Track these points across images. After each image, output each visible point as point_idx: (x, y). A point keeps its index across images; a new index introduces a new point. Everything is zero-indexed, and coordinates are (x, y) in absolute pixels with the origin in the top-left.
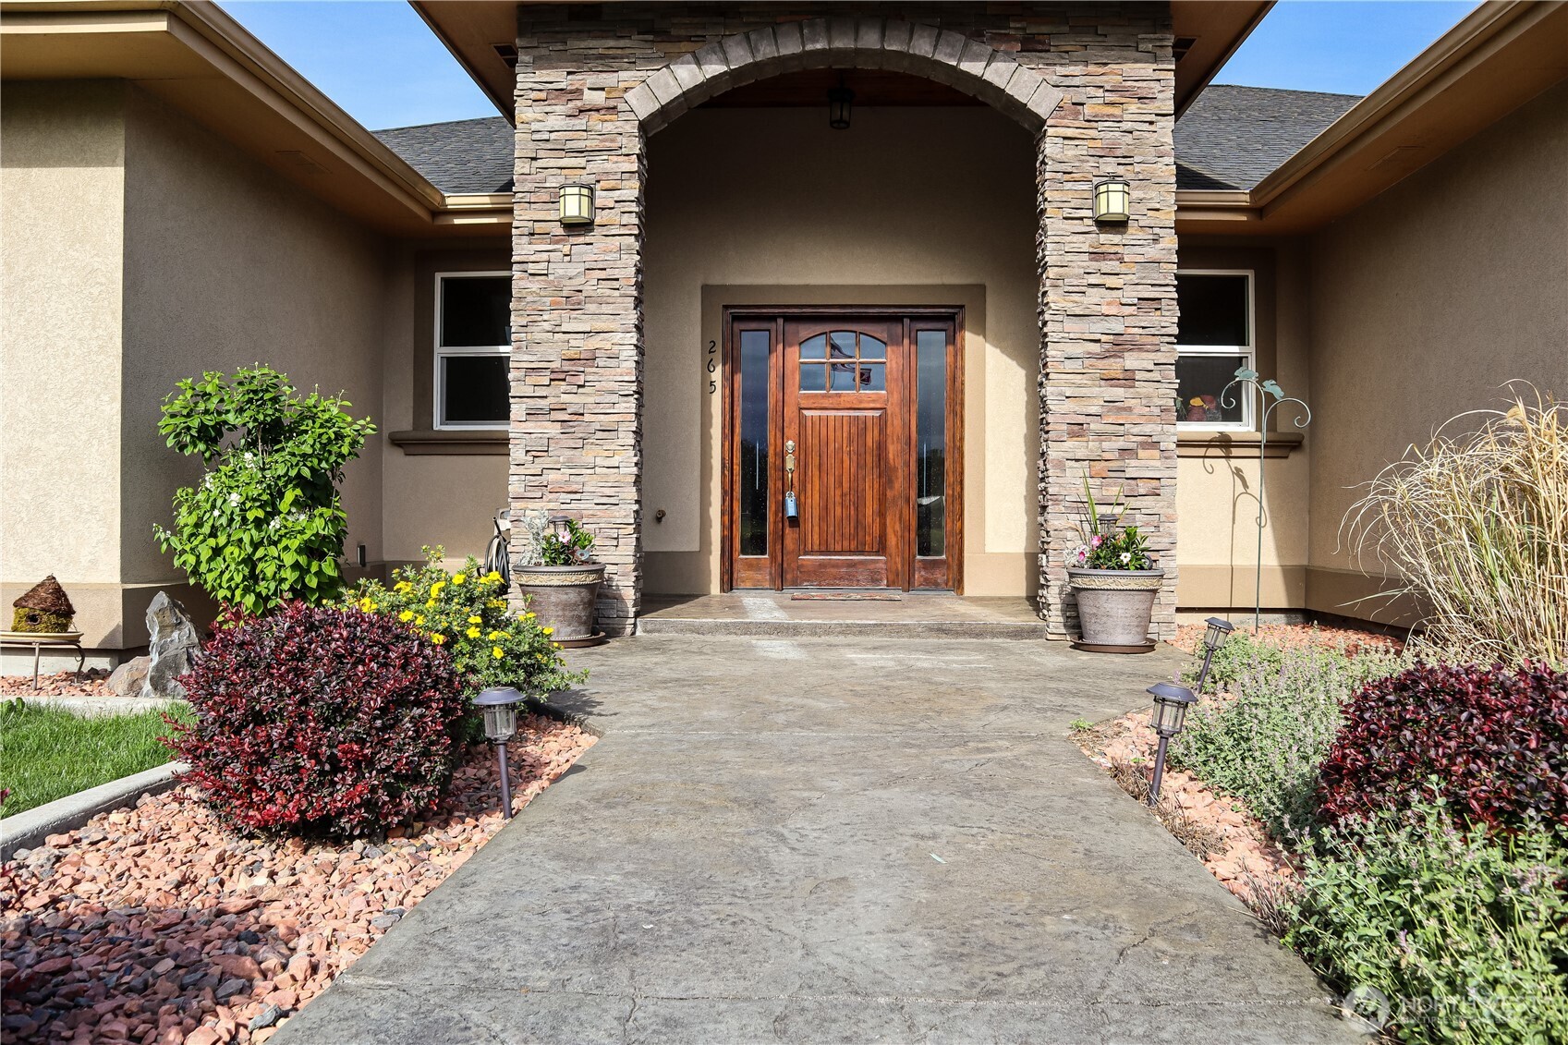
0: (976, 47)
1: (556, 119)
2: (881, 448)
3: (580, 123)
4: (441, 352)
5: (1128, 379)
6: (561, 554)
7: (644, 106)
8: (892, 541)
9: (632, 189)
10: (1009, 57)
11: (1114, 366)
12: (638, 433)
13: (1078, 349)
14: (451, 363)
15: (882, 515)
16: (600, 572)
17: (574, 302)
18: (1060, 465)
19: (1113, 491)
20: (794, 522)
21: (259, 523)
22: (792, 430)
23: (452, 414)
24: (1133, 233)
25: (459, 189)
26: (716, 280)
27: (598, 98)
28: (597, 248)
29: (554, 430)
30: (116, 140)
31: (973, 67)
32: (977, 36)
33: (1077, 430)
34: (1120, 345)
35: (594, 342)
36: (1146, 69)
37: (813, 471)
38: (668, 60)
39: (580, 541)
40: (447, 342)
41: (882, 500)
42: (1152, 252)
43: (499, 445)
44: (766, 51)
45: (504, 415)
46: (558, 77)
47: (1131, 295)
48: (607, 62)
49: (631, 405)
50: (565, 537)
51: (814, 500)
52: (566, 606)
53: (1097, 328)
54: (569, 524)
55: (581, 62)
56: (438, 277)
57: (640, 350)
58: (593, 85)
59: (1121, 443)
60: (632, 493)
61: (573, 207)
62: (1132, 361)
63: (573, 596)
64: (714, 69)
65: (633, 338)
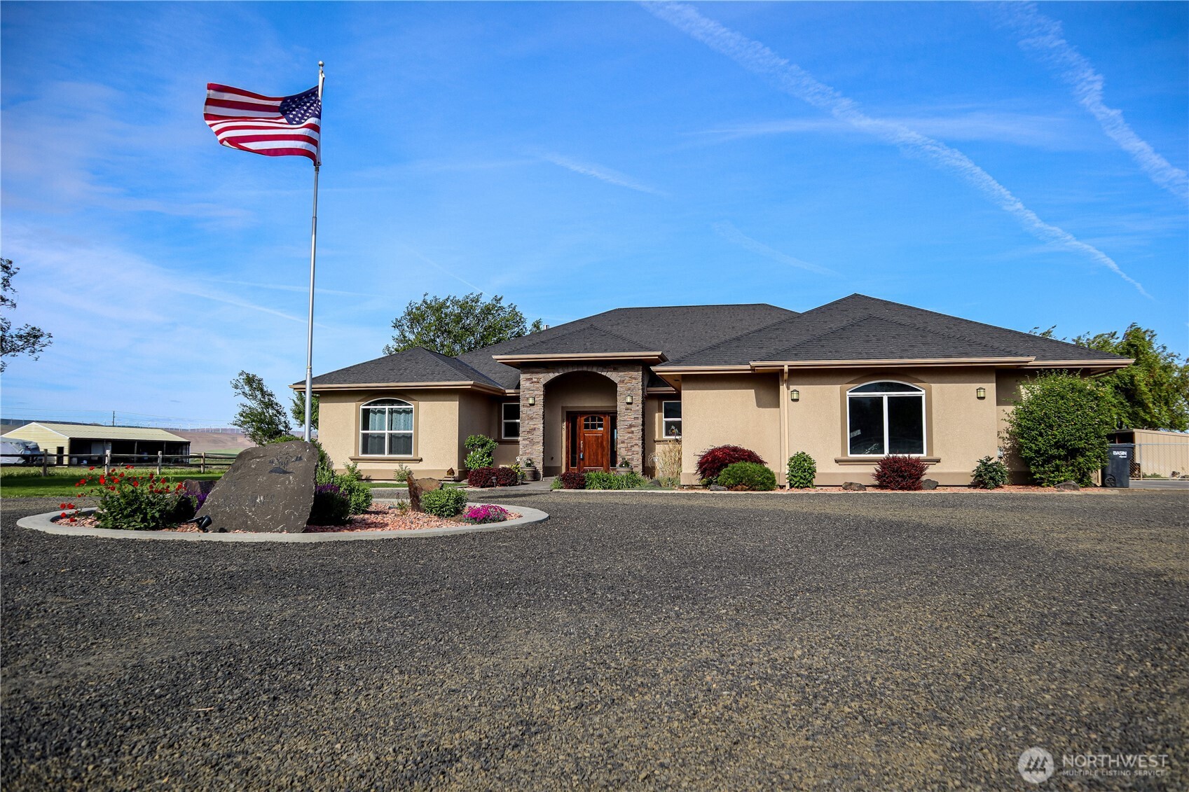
0: (604, 370)
1: (528, 384)
2: (602, 442)
3: (532, 385)
4: (503, 421)
5: (632, 432)
6: (528, 465)
7: (543, 381)
8: (605, 464)
9: (542, 398)
10: (611, 371)
11: (630, 430)
12: (543, 443)
13: (623, 427)
14: (506, 423)
15: (602, 458)
16: (536, 468)
17: (532, 419)
18: (620, 449)
19: (630, 453)
20: (583, 459)
21: (482, 460)
22: (582, 439)
23: (506, 435)
24: (633, 405)
25: (508, 389)
26: (564, 405)
27: (535, 380)
28: (534, 409)
29: (528, 442)
30: (457, 397)
31: (604, 374)
32: (605, 368)
33: (623, 442)
34: (631, 426)
35: (535, 426)
36: (636, 373)
37: (587, 448)
38: (548, 372)
39: (533, 463)
40: (504, 419)
41: (602, 455)
42: (637, 408)
43: (517, 442)
44: (566, 371)
45: (518, 435)
46: (528, 376)
47: (633, 417)
48: (537, 373)
49: (542, 438)
50: (529, 462)
51: (587, 454)
52: (529, 474)
53: (626, 423)
54: (530, 460)
55: (533, 373)
56: (503, 404)
57: (543, 427)
58: (535, 377)
59: (631, 444)
60: (542, 454)
61: (531, 401)
62: (633, 429)
63: (530, 472)
64: (557, 374)
65: (542, 425)
